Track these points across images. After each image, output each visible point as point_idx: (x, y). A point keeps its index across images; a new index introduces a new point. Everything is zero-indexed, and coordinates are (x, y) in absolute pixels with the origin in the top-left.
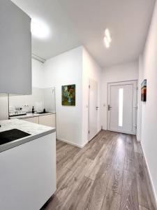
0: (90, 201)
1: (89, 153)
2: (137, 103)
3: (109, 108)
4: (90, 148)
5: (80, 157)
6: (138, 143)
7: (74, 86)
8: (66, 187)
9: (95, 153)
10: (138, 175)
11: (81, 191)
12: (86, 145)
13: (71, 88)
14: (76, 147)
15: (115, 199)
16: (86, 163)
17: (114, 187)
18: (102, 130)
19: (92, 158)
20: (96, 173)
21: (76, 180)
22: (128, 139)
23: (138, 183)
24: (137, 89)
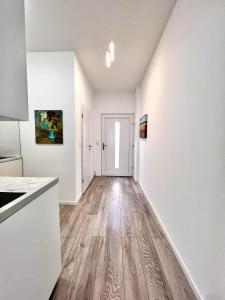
0: (109, 260)
1: (88, 208)
2: (133, 140)
3: (104, 147)
4: (88, 201)
5: (78, 217)
6: (137, 183)
7: (61, 112)
8: (73, 260)
9: (96, 206)
10: (145, 214)
11: (94, 254)
12: (81, 200)
13: (55, 116)
14: (67, 206)
15: (132, 244)
16: (89, 221)
17: (128, 234)
18: (95, 177)
19: (93, 212)
20: (105, 227)
21: (82, 246)
22: (127, 182)
23: (147, 220)
24: (134, 124)
